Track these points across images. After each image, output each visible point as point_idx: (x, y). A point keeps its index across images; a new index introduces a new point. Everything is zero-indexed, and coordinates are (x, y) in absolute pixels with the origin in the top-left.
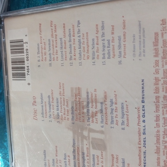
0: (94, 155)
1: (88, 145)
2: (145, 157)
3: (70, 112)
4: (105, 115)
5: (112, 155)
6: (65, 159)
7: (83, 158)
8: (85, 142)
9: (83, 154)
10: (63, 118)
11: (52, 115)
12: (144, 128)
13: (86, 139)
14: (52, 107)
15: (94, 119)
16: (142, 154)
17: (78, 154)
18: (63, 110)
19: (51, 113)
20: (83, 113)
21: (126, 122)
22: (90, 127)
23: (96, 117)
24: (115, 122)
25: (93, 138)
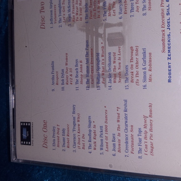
0: (110, 54)
1: (103, 43)
2: (169, 41)
3: (84, 10)
4: (123, 4)
5: (132, 48)
6: (77, 65)
7: (98, 59)
8: (100, 40)
9: (98, 54)
10: (76, 18)
11: (62, 19)
12: (168, 8)
13: (102, 38)
14: (62, 9)
15: (112, 11)
16: (166, 37)
17: (92, 56)
18: (75, 10)
19: (62, 17)
20: (99, 7)
21: (147, 6)
22: (107, 22)
23: (114, 9)
24: (135, 9)
25: (109, 34)
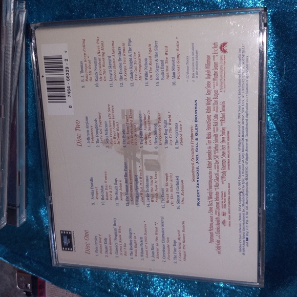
0: (147, 177)
1: (141, 167)
2: (198, 173)
3: (121, 136)
4: (159, 136)
5: (166, 174)
6: (116, 184)
7: (136, 180)
8: (138, 164)
9: (136, 176)
10: (113, 142)
11: (100, 140)
12: (197, 146)
13: (139, 162)
14: (99, 131)
15: (148, 140)
16: (195, 169)
17: (131, 177)
18: (113, 134)
19: (99, 138)
20: (136, 135)
21: (179, 142)
22: (143, 149)
23: (150, 139)
24: (169, 142)
25: (146, 160)
